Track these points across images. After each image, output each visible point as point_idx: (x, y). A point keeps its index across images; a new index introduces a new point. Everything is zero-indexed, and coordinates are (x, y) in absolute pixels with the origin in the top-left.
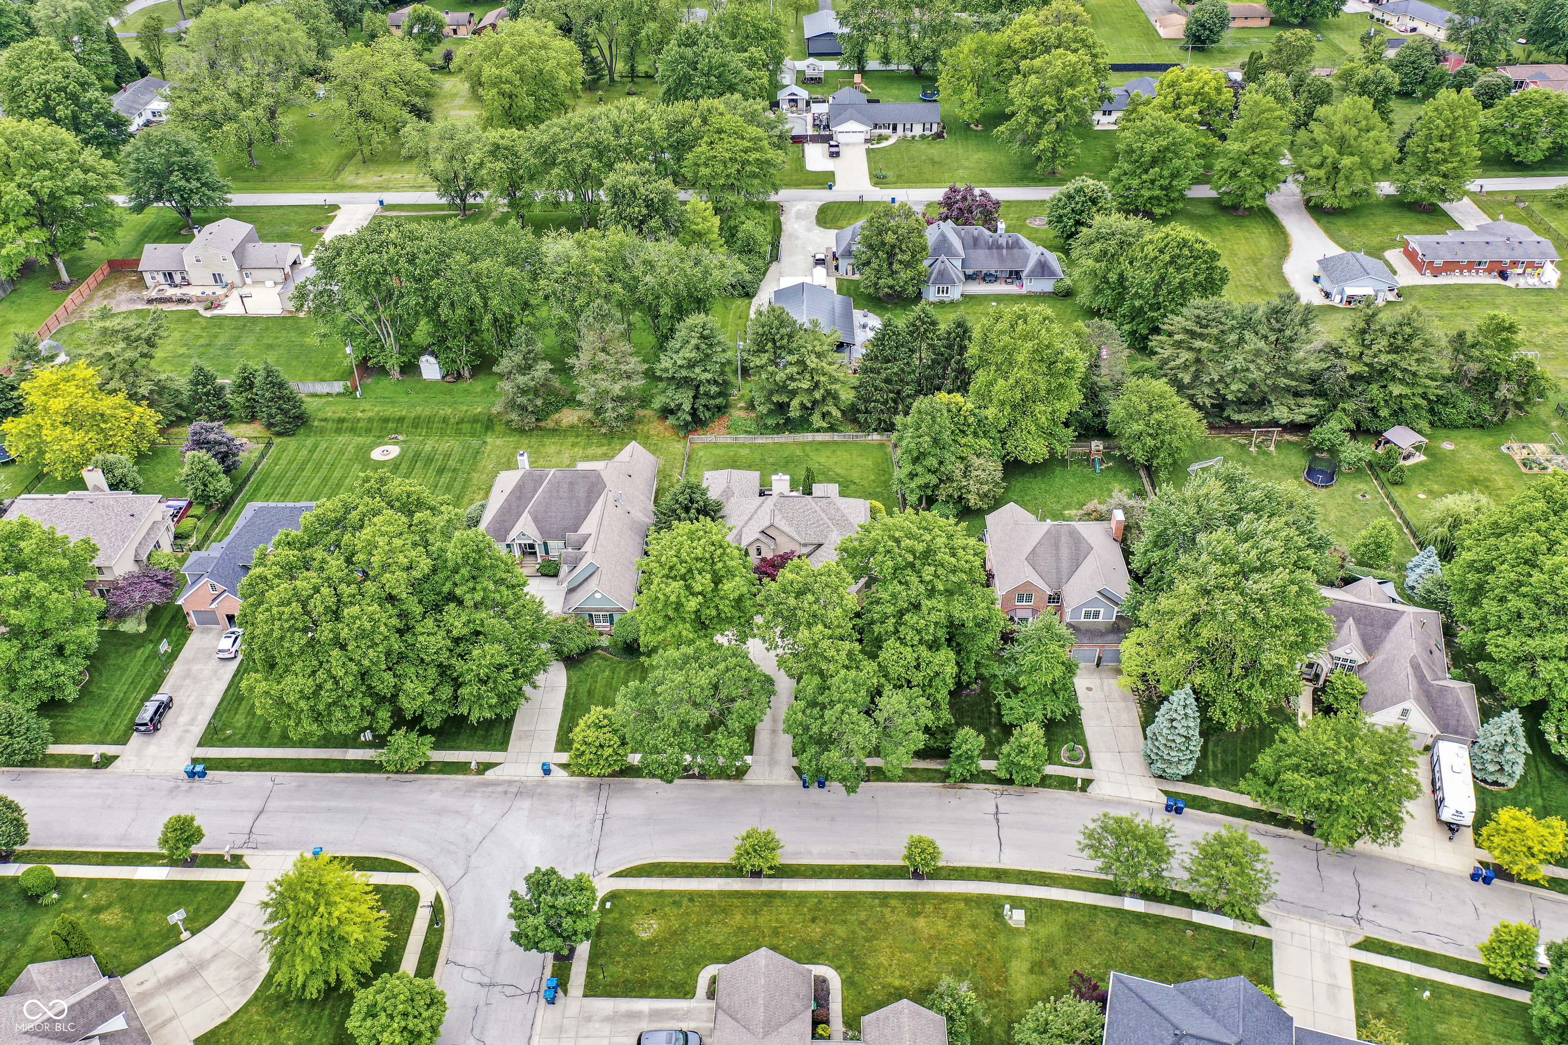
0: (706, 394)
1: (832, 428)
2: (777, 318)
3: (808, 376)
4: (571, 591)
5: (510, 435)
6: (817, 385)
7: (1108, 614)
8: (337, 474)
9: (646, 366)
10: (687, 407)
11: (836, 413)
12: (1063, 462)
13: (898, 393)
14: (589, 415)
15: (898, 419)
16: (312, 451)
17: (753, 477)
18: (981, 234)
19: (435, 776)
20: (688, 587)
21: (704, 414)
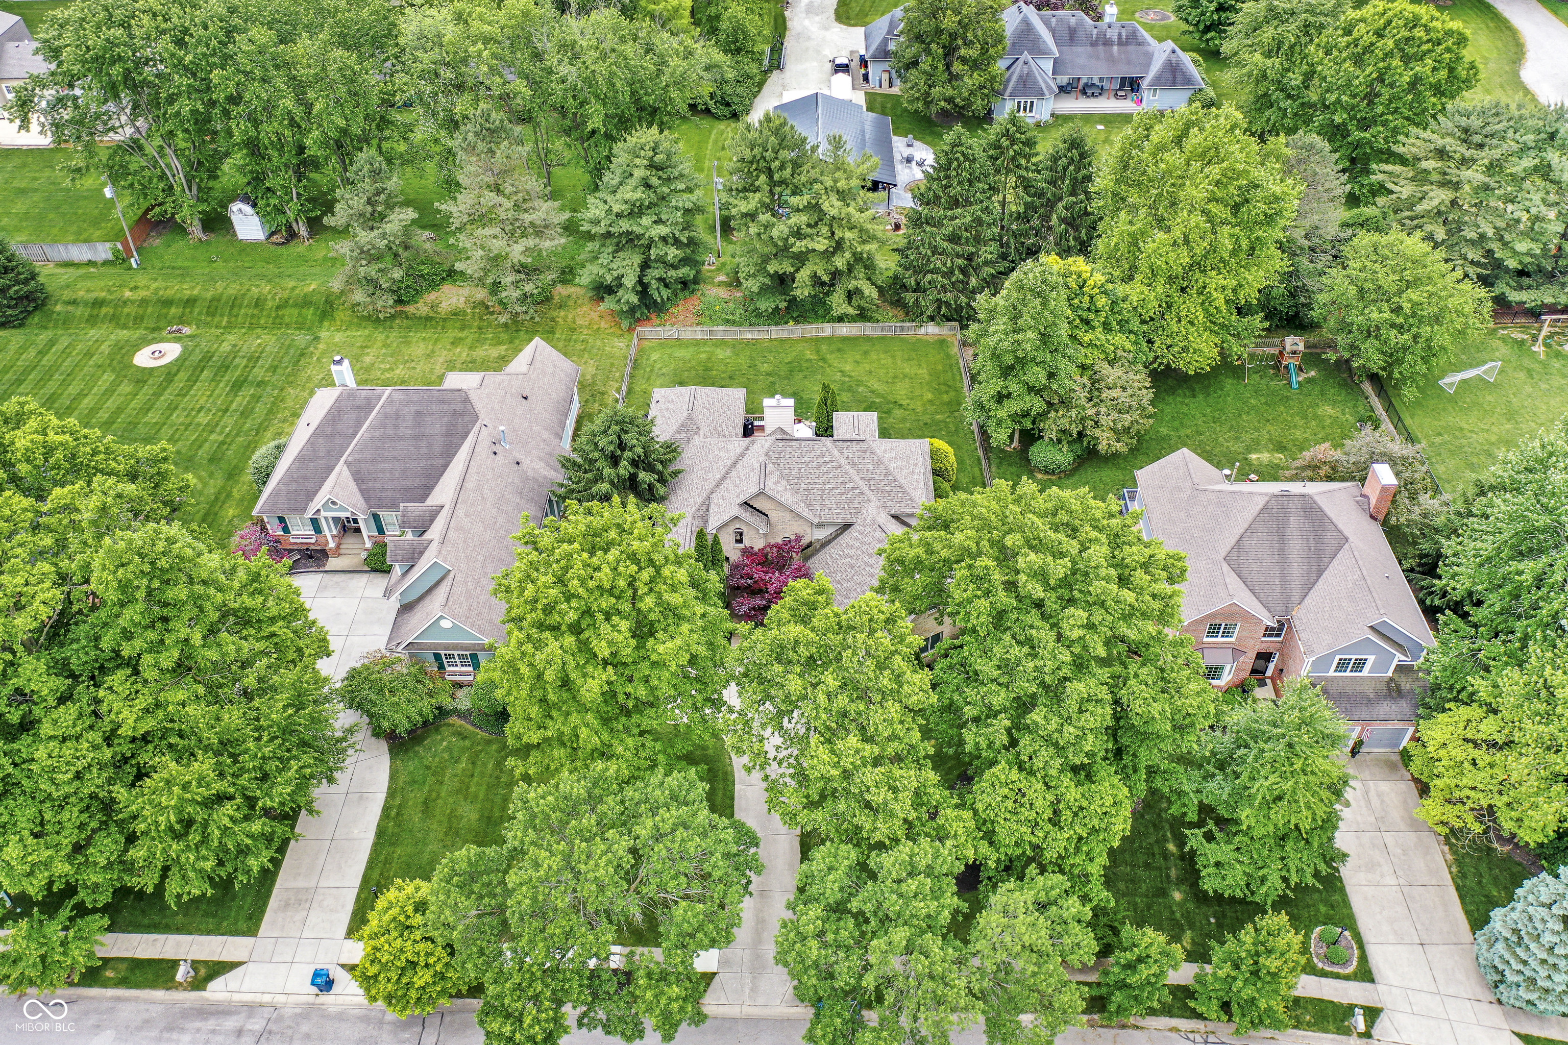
0: (661, 260)
1: (863, 316)
2: (776, 132)
3: (825, 230)
4: (407, 608)
5: (359, 326)
6: (839, 246)
7: (1379, 666)
8: (73, 390)
9: (567, 215)
10: (630, 281)
11: (869, 291)
12: (1237, 372)
13: (970, 258)
14: (481, 294)
15: (982, 301)
16: (42, 353)
17: (737, 396)
18: (1080, 23)
19: (110, 992)
20: (584, 646)
21: (659, 293)
